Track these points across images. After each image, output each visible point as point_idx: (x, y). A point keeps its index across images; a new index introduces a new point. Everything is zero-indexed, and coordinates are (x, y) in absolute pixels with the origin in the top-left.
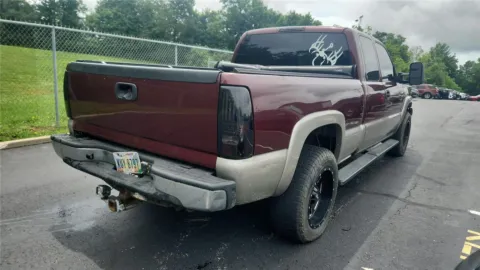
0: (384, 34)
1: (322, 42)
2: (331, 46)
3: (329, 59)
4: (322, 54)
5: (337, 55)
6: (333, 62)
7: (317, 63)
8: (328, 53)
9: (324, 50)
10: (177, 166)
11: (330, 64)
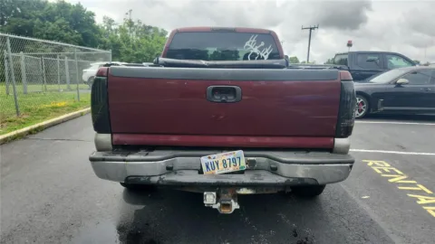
0: (150, 27)
1: (254, 40)
2: (263, 44)
3: (262, 55)
4: (256, 50)
5: (268, 51)
6: (266, 57)
7: (252, 58)
8: (261, 49)
9: (257, 47)
10: (292, 154)
11: (263, 58)
